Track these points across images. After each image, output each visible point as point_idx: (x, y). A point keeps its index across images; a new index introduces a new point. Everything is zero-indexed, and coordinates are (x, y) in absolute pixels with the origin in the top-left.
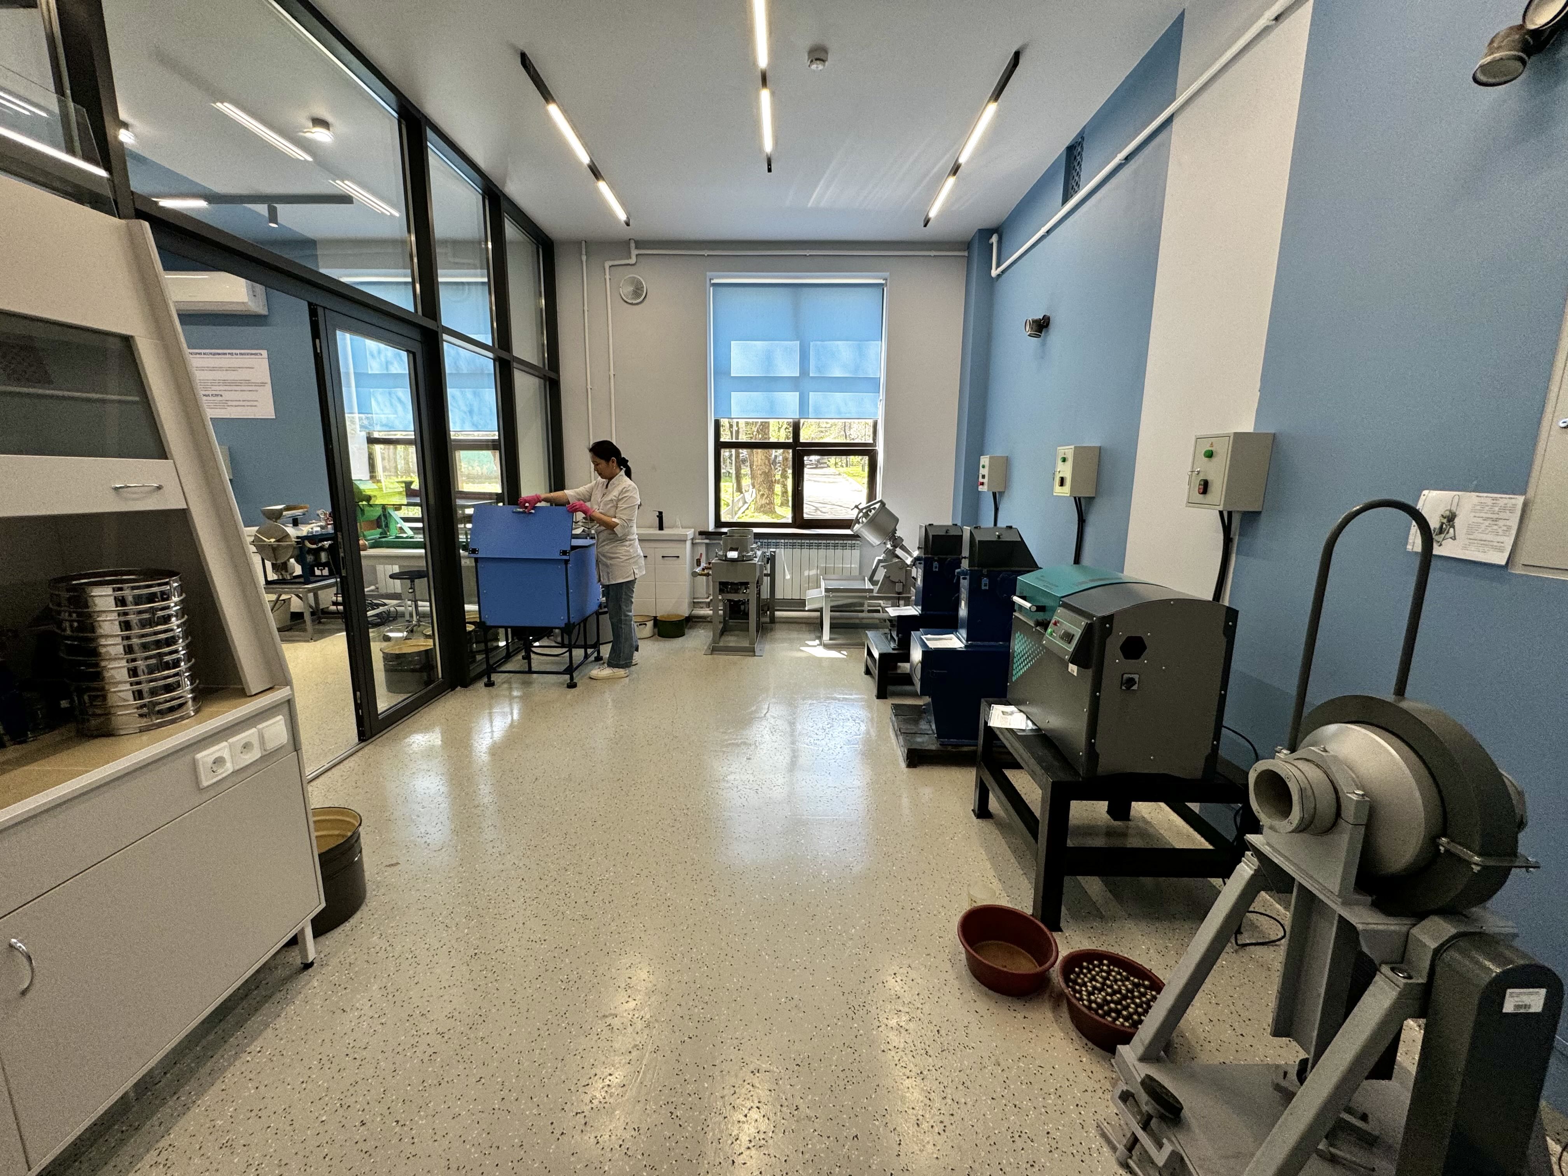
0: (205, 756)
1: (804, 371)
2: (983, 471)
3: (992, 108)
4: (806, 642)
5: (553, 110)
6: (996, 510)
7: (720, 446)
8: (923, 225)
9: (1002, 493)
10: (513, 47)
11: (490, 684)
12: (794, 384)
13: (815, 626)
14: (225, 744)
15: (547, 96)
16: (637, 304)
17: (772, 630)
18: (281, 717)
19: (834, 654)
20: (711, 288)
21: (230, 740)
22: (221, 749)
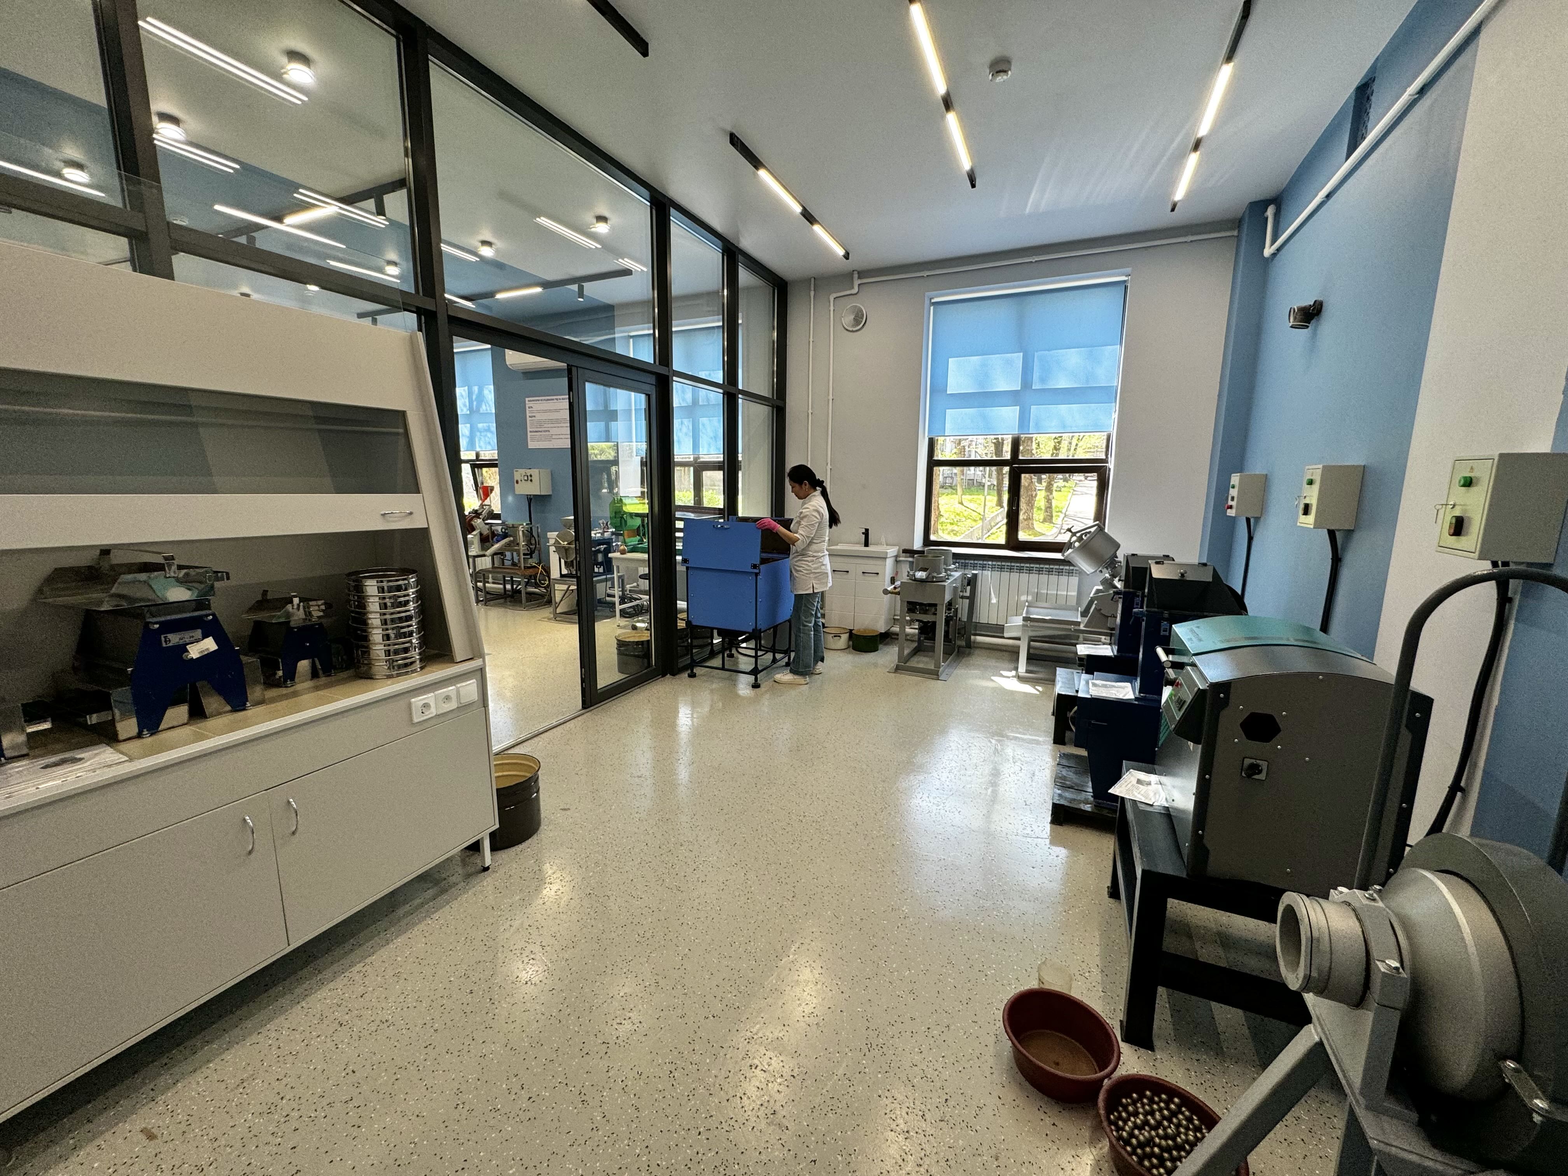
0: (418, 701)
1: (1026, 383)
2: (1234, 492)
3: (1226, 71)
4: (1001, 672)
5: (762, 173)
6: (1250, 539)
7: (933, 463)
8: (1170, 209)
9: (1257, 519)
10: (724, 130)
11: (692, 675)
12: (1012, 397)
13: (1013, 653)
14: (432, 694)
15: (756, 163)
16: (857, 331)
17: (969, 654)
18: (474, 680)
19: (1027, 688)
20: (932, 308)
21: (436, 693)
22: (429, 697)
